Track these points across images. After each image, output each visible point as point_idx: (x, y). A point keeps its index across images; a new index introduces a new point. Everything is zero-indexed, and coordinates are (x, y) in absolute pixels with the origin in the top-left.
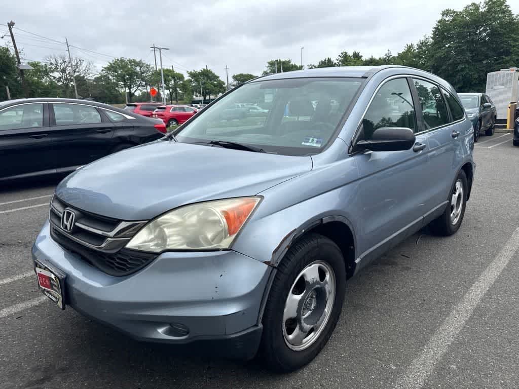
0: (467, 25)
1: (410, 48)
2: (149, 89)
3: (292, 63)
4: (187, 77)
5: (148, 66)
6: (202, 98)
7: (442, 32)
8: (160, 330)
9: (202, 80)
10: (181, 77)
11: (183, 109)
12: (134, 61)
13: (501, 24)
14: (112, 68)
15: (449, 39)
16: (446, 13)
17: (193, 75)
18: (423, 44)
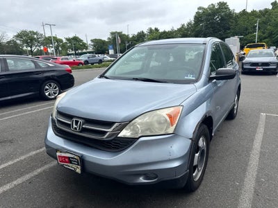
0: (209, 15)
1: (183, 25)
2: (42, 48)
3: (123, 33)
4: (64, 41)
5: (41, 35)
6: (74, 52)
7: (198, 18)
8: (141, 178)
9: (73, 42)
10: (61, 41)
11: (67, 59)
12: (33, 32)
13: (226, 15)
14: (19, 36)
15: (202, 21)
16: (200, 8)
17: (68, 40)
18: (189, 24)
